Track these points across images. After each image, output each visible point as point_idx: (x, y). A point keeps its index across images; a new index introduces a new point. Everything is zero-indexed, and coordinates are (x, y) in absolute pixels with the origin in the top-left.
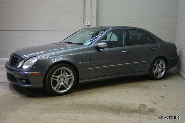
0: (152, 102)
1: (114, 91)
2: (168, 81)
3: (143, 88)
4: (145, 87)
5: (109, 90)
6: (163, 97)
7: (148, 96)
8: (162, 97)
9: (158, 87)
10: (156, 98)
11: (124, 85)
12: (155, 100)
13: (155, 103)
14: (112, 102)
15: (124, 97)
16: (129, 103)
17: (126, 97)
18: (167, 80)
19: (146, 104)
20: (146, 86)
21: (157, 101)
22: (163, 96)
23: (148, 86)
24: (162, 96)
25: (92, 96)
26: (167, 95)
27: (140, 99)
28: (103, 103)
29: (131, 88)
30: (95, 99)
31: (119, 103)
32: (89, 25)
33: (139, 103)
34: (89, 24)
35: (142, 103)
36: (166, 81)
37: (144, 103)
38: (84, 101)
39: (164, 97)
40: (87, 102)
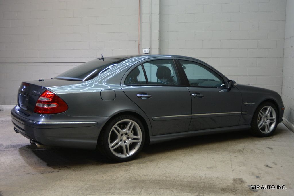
0: (253, 174)
1: (192, 157)
2: (275, 141)
3: (235, 153)
4: (240, 151)
5: (184, 156)
6: (269, 167)
7: (245, 165)
8: (267, 166)
9: (260, 151)
10: (258, 169)
11: (206, 147)
12: (256, 172)
13: (258, 177)
14: (190, 175)
15: (208, 168)
16: (217, 178)
17: (211, 168)
18: (273, 139)
19: (244, 178)
20: (240, 149)
21: (260, 174)
22: (269, 165)
23: (243, 149)
24: (267, 164)
25: (159, 166)
26: (274, 163)
27: (233, 170)
28: (177, 177)
29: (217, 152)
30: (163, 171)
31: (201, 177)
32: (148, 53)
33: (232, 177)
34: (147, 51)
35: (237, 177)
36: (271, 140)
37: (240, 177)
38: (147, 175)
39: (271, 166)
40: (151, 177)
